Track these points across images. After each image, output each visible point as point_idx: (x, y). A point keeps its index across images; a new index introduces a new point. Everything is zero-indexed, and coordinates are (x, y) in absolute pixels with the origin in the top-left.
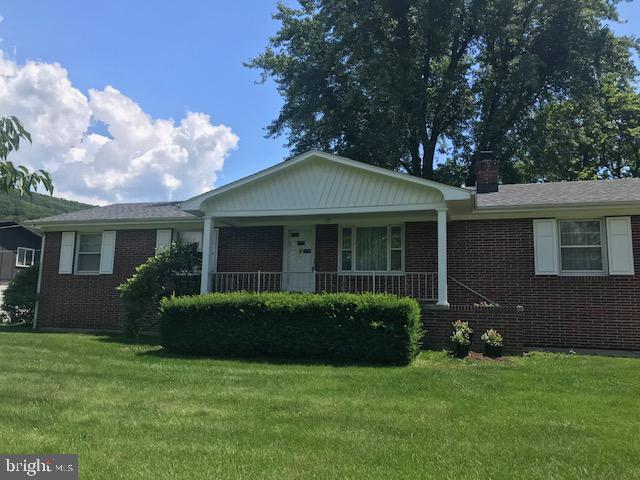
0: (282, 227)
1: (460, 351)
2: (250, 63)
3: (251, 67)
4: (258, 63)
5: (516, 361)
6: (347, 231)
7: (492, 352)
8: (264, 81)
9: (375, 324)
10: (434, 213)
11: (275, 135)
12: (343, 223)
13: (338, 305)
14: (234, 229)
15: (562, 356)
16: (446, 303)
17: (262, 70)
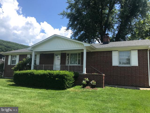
0: (54, 54)
1: (84, 86)
2: (60, 14)
3: (60, 15)
4: (62, 14)
5: (99, 89)
6: (68, 55)
7: (93, 87)
8: (63, 18)
9: (57, 79)
10: (83, 50)
11: (67, 31)
12: (67, 52)
13: (50, 74)
14: (43, 54)
15: (113, 88)
16: (85, 73)
17: (62, 16)
